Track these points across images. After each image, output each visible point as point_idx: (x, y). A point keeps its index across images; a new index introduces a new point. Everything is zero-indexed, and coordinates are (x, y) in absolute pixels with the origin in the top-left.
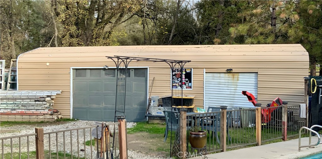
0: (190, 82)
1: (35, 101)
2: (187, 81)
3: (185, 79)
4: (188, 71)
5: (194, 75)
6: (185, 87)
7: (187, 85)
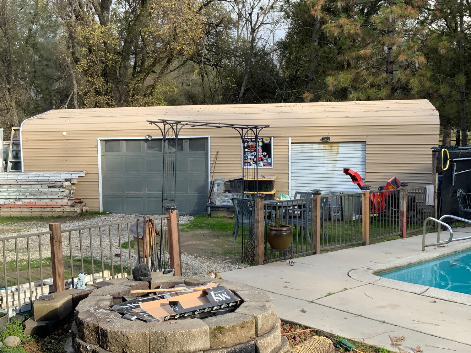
0: (270, 157)
1: (49, 187)
2: (265, 156)
3: (262, 152)
4: (266, 141)
5: (275, 147)
6: (262, 164)
7: (265, 161)
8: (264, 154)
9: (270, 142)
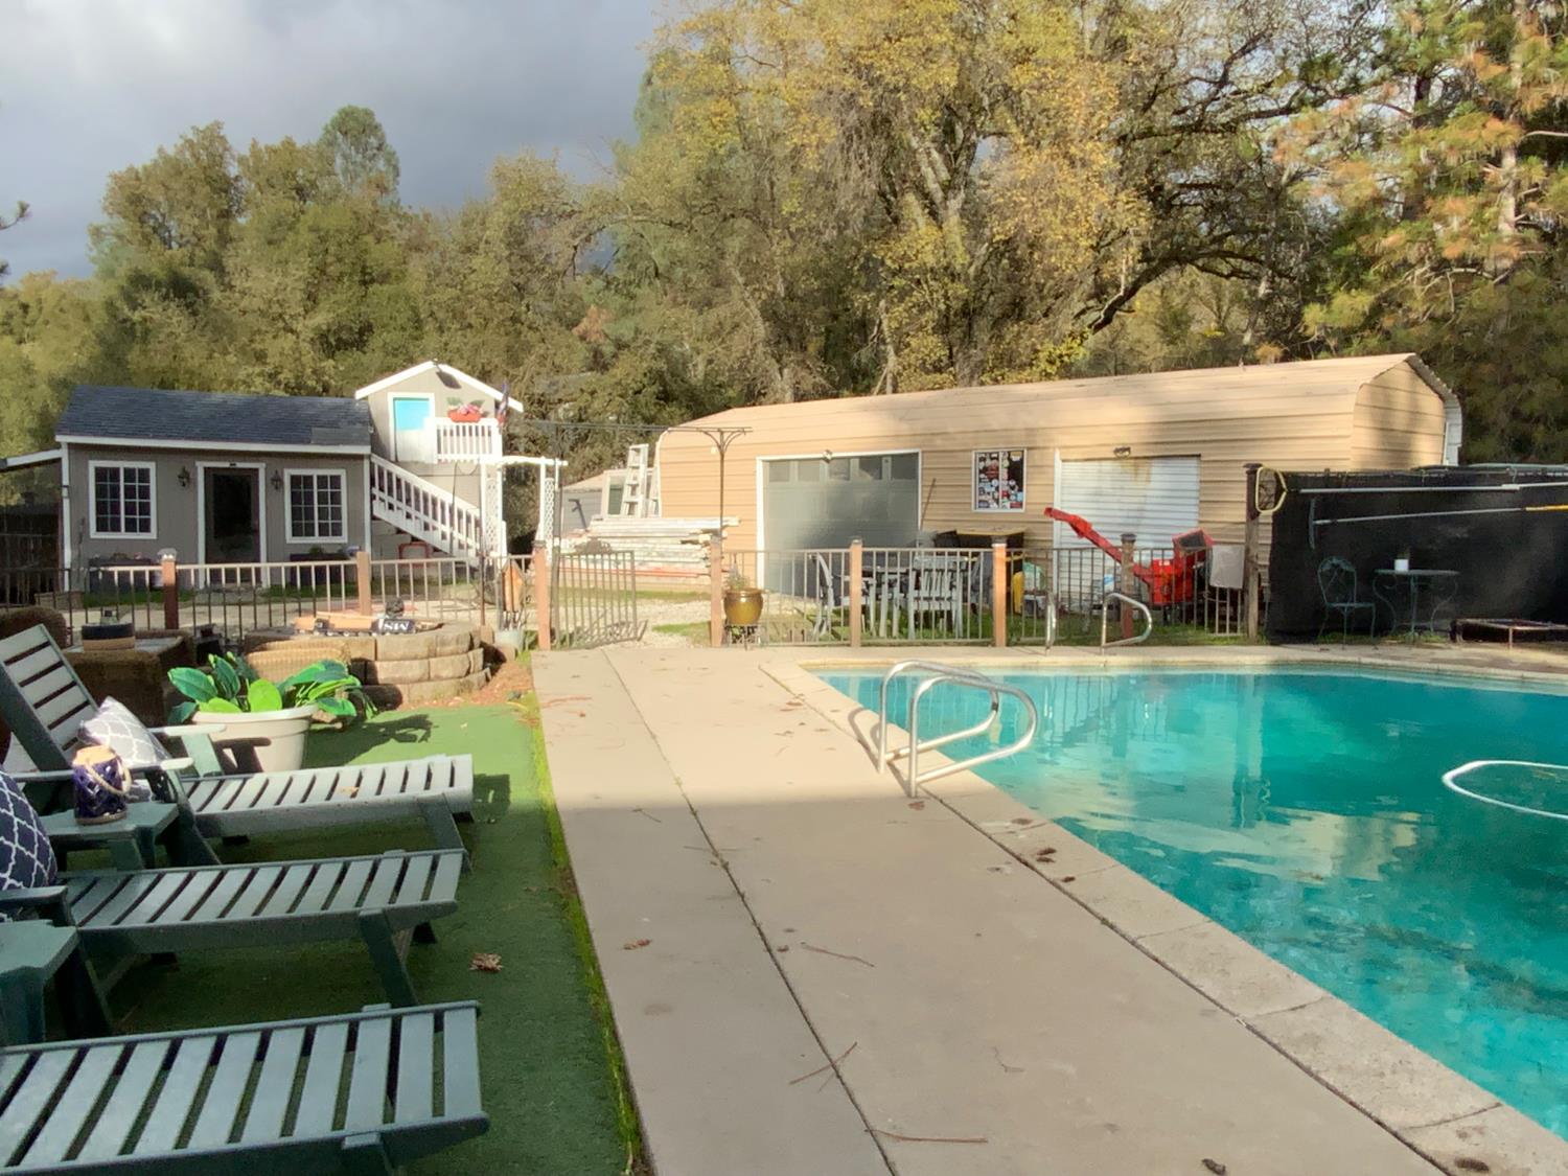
2: (1012, 488)
3: (1009, 479)
4: (1015, 458)
5: (1031, 470)
6: (1008, 504)
7: (1012, 498)
8: (1013, 483)
9: (1022, 461)
